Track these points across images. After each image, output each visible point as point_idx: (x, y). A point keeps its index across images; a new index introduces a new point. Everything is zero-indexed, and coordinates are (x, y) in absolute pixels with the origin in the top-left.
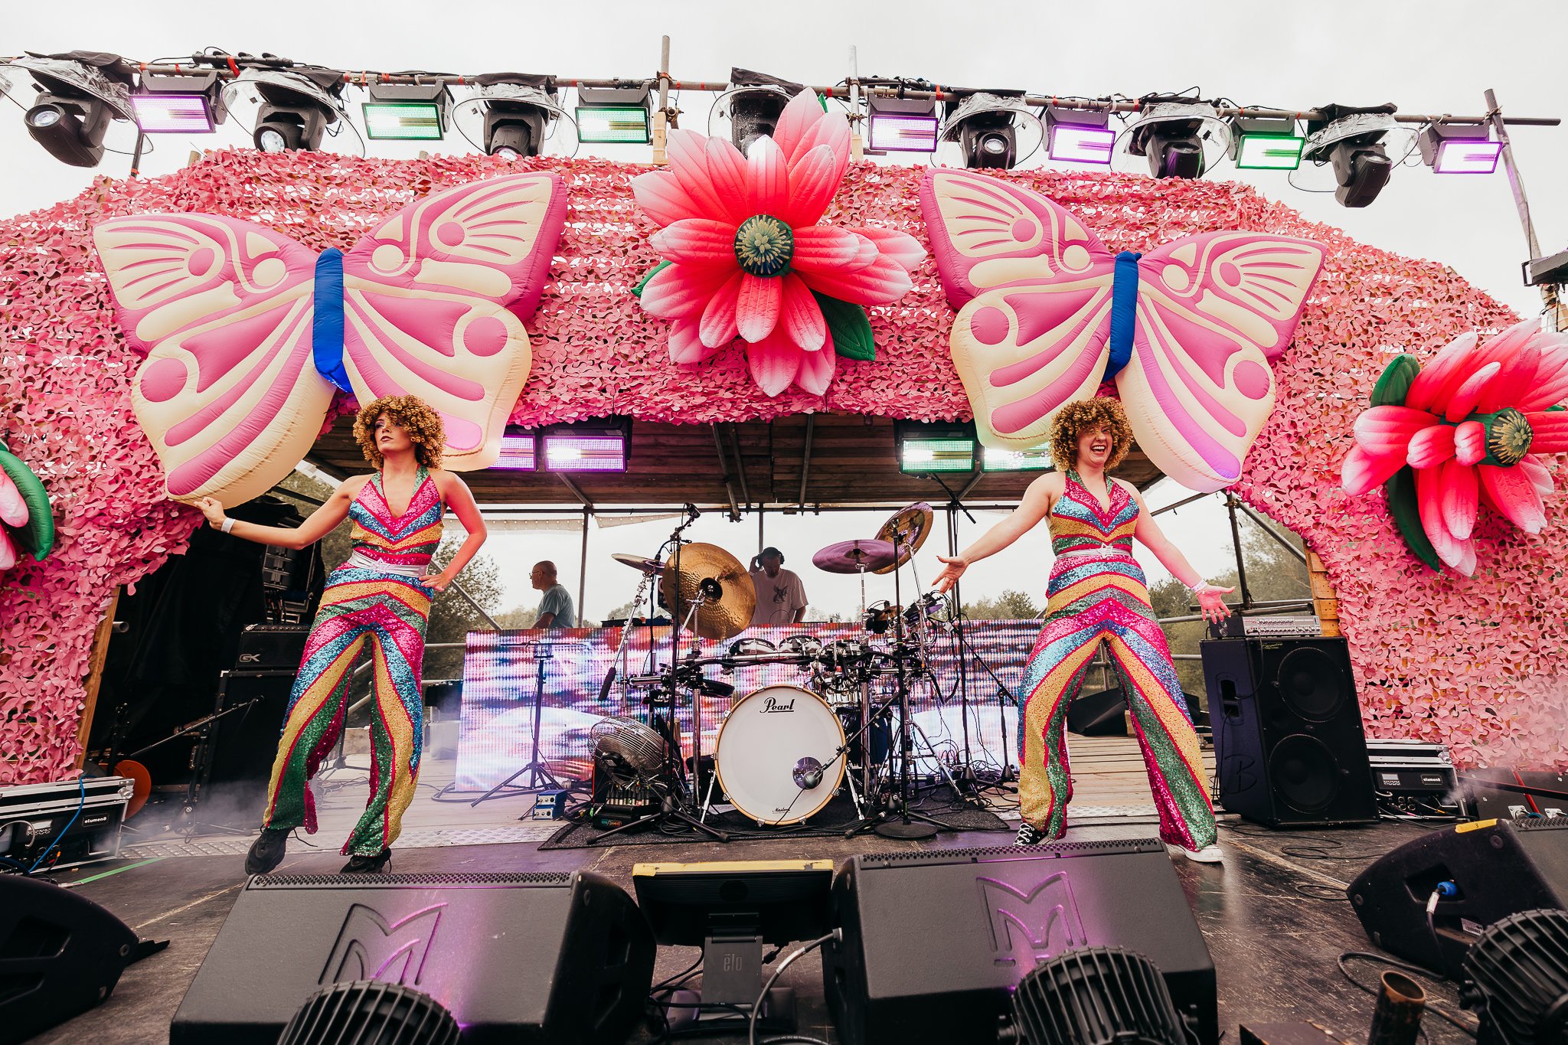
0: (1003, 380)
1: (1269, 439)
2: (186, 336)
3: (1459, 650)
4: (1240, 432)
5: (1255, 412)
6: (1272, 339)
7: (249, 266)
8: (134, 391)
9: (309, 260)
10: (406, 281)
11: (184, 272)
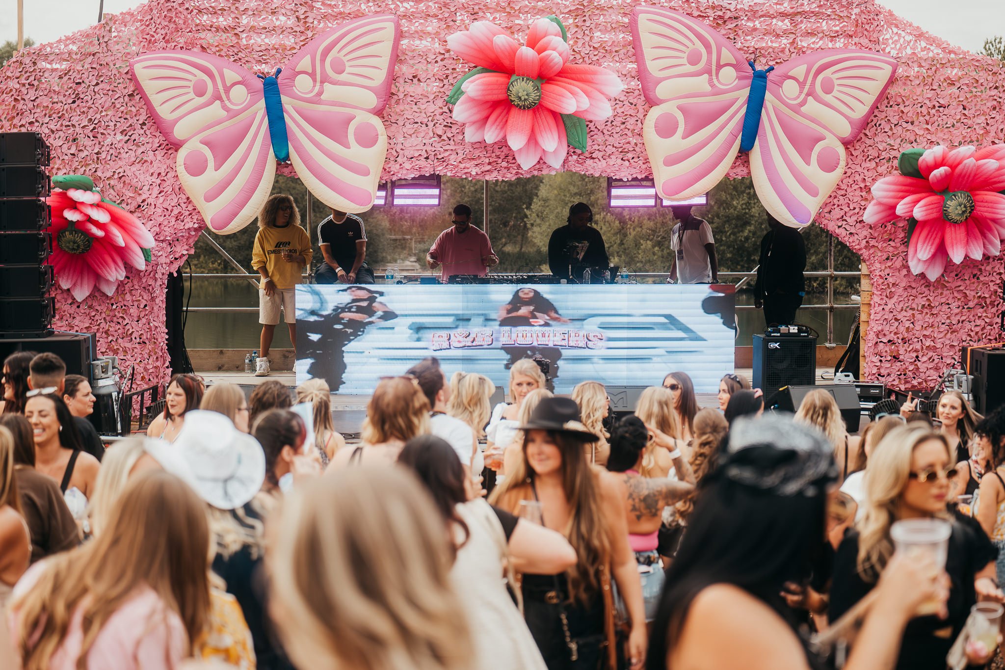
0: (671, 161)
1: (846, 191)
2: (201, 137)
3: (943, 324)
4: (814, 194)
5: (826, 181)
6: (846, 131)
7: (227, 90)
8: (181, 170)
9: (259, 84)
10: (317, 100)
11: (192, 95)
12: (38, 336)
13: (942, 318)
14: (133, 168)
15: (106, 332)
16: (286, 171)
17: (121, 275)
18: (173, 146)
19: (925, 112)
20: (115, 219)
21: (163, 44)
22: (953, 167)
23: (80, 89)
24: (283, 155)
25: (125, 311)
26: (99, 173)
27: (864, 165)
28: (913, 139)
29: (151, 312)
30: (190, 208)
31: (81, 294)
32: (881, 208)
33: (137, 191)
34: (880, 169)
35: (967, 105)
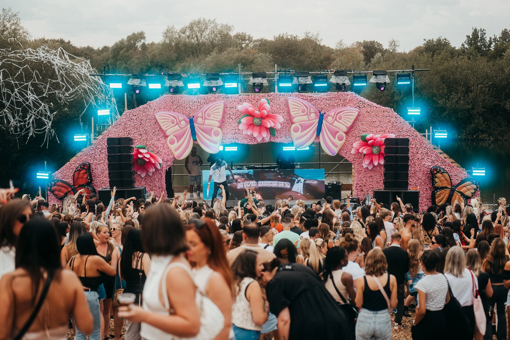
0: (298, 139)
1: (347, 145)
2: (173, 134)
4: (337, 147)
5: (340, 143)
6: (345, 130)
7: (180, 122)
8: (168, 143)
9: (188, 120)
10: (203, 124)
11: (171, 123)
12: (131, 188)
13: (375, 179)
14: (156, 142)
15: (150, 185)
16: (196, 142)
17: (154, 170)
18: (166, 137)
19: (369, 123)
20: (151, 156)
21: (163, 109)
22: (375, 140)
23: (142, 121)
24: (195, 139)
25: (155, 180)
26: (147, 144)
27: (352, 138)
28: (366, 131)
29: (161, 180)
30: (171, 152)
31: (143, 175)
32: (356, 150)
33: (157, 148)
34: (356, 139)
35: (381, 121)
